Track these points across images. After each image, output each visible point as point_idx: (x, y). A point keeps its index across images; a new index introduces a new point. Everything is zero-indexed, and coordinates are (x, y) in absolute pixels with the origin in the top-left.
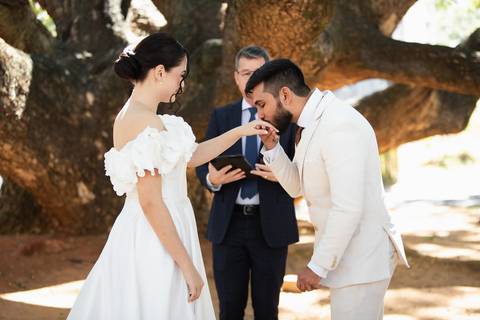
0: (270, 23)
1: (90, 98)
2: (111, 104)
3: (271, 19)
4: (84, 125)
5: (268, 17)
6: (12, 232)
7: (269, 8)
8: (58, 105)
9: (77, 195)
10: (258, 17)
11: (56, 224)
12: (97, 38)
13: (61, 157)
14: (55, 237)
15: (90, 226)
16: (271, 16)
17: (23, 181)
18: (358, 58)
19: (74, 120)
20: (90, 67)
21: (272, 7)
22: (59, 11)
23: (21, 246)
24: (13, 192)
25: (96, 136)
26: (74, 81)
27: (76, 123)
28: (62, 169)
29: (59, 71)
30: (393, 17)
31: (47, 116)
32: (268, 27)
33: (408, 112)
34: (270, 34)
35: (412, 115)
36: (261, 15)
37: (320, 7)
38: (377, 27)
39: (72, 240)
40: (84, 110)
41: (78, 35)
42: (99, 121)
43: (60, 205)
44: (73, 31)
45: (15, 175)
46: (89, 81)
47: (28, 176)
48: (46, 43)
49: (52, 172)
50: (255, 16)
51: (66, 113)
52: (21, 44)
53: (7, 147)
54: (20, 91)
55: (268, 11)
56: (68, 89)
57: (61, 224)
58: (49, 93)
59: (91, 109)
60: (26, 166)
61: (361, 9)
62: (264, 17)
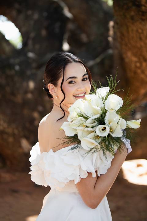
0: (142, 35)
1: (32, 85)
3: (143, 33)
4: (25, 103)
5: (140, 31)
7: (141, 23)
8: (8, 89)
9: (21, 147)
10: (132, 30)
12: (44, 47)
16: (142, 30)
19: (19, 99)
20: (34, 65)
21: (143, 23)
25: (34, 109)
26: (22, 74)
32: (141, 39)
34: (142, 44)
36: (135, 28)
40: (26, 92)
44: (30, 42)
48: (7, 49)
50: (130, 29)
51: (13, 94)
55: (140, 26)
56: (16, 79)
59: (32, 92)
62: (137, 31)
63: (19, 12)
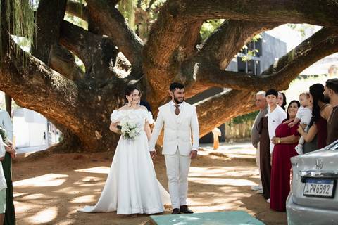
1: (99, 98)
2: (108, 100)
3: (156, 72)
4: (97, 109)
5: (154, 72)
6: (69, 152)
8: (87, 101)
9: (95, 136)
11: (87, 148)
12: (102, 72)
13: (88, 121)
14: (86, 153)
15: (100, 148)
17: (74, 130)
18: (208, 78)
19: (93, 106)
20: (99, 85)
22: (87, 60)
23: (73, 156)
24: (69, 136)
25: (102, 112)
26: (93, 91)
27: (94, 107)
28: (89, 126)
29: (87, 87)
30: (226, 60)
31: (83, 105)
32: (155, 75)
33: (241, 99)
35: (243, 101)
36: (152, 71)
37: (173, 67)
38: (218, 65)
39: (93, 154)
40: (97, 102)
41: (95, 71)
42: (103, 107)
43: (88, 140)
44: (93, 69)
45: (71, 127)
46: (99, 91)
47: (76, 128)
48: (81, 76)
49: (85, 127)
50: (150, 71)
51: (90, 104)
52: (72, 77)
53: (68, 117)
54: (73, 96)
55: (154, 70)
56: (91, 95)
57: (89, 148)
58: (83, 96)
59: (100, 102)
60: (75, 124)
61: (210, 58)
63: (82, 47)
